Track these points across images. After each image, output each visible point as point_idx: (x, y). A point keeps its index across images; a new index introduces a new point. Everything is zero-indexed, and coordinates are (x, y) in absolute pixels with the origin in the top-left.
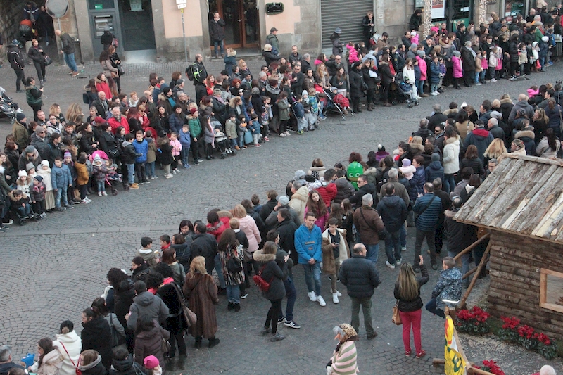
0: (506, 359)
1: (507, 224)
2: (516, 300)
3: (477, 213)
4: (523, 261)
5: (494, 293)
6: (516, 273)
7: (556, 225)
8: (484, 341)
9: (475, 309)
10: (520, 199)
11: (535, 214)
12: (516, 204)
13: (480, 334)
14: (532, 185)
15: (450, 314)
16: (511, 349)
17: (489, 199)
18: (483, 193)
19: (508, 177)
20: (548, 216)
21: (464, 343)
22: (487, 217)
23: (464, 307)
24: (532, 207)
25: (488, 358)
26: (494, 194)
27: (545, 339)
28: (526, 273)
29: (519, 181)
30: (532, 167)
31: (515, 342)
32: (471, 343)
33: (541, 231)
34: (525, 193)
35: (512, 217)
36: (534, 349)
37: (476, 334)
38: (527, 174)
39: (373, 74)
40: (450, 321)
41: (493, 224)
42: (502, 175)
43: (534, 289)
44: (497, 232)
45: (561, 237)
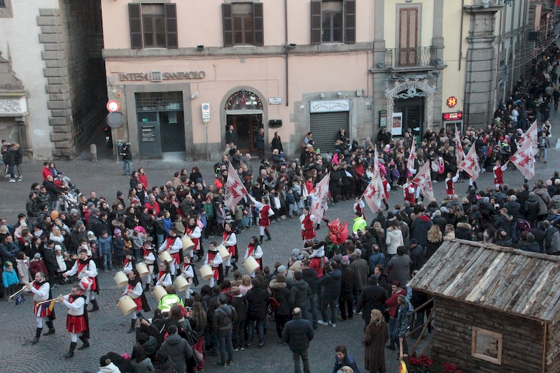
1: (447, 292)
2: (454, 350)
3: (425, 282)
4: (459, 320)
5: (437, 345)
6: (453, 329)
7: (485, 293)
9: (423, 357)
10: (457, 273)
11: (468, 284)
12: (454, 276)
14: (466, 262)
15: (404, 359)
17: (434, 272)
18: (429, 267)
19: (448, 255)
20: (477, 286)
22: (432, 285)
23: (414, 355)
24: (466, 279)
26: (437, 268)
28: (460, 329)
29: (457, 259)
30: (466, 249)
33: (472, 297)
34: (461, 268)
35: (451, 286)
38: (462, 253)
39: (349, 174)
40: (404, 365)
41: (436, 291)
42: (444, 254)
43: (467, 341)
44: (440, 298)
45: (487, 302)
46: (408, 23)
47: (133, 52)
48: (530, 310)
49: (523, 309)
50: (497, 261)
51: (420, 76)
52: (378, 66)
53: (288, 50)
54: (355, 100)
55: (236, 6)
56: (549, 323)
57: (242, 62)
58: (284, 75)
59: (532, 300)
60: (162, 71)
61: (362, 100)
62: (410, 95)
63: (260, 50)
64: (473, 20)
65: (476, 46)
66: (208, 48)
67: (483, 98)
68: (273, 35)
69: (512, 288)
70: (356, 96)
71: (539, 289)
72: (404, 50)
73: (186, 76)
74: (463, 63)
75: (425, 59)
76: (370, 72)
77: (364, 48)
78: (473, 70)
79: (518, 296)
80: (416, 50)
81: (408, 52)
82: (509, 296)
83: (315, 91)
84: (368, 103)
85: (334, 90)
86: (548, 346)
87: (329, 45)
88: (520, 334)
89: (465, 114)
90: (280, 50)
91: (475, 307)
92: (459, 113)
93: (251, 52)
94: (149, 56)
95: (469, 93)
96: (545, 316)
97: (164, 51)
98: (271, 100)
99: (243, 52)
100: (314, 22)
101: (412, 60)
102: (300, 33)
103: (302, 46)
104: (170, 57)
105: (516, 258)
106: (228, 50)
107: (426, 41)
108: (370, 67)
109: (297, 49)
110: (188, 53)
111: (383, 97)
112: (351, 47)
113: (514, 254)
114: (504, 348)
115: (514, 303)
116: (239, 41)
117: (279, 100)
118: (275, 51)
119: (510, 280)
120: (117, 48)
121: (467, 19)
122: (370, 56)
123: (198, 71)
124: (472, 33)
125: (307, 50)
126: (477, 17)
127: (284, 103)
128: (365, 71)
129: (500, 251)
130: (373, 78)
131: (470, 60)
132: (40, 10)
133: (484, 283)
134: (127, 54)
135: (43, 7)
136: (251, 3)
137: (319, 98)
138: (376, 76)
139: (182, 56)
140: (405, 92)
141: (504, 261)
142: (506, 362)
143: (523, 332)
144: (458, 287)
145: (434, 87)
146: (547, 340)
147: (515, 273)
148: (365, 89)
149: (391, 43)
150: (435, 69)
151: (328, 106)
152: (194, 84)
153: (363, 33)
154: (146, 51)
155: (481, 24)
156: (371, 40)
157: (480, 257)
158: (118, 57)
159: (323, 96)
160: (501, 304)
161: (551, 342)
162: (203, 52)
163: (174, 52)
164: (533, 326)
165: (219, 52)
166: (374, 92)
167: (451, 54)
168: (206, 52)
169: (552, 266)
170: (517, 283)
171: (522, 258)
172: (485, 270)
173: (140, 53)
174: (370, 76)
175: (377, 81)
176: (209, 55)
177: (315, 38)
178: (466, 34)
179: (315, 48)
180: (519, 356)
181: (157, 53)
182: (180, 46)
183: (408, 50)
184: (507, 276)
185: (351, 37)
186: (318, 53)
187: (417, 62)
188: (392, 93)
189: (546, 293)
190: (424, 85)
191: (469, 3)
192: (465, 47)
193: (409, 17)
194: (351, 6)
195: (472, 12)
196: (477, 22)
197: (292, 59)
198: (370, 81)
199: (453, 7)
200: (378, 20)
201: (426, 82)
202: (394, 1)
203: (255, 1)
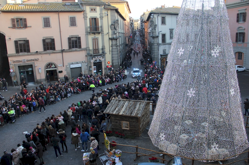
0: (116, 140)
1: (114, 113)
2: (117, 128)
3: (108, 111)
4: (118, 120)
5: (113, 127)
6: (117, 122)
7: (124, 112)
8: (112, 137)
9: (109, 131)
10: (116, 108)
11: (119, 110)
12: (115, 109)
13: (111, 136)
14: (118, 105)
15: (105, 132)
16: (117, 138)
17: (110, 108)
18: (109, 107)
19: (113, 103)
20: (122, 110)
21: (108, 138)
22: (110, 112)
23: (107, 131)
24: (119, 109)
25: (113, 141)
26: (111, 107)
27: (123, 135)
28: (119, 122)
29: (116, 104)
30: (118, 101)
31: (118, 137)
32: (109, 138)
33: (121, 114)
34: (117, 106)
35: (115, 111)
36: (121, 137)
37: (110, 136)
38: (117, 102)
39: (84, 84)
40: (105, 134)
41: (111, 113)
42: (112, 103)
43: (120, 125)
44: (113, 115)
45: (124, 114)
47: (17, 54)
48: (135, 115)
49: (134, 115)
50: (126, 103)
51: (100, 56)
52: (88, 54)
53: (63, 51)
54: (83, 64)
55: (47, 40)
56: (140, 117)
57: (49, 55)
58: (62, 58)
59: (135, 112)
60: (26, 59)
61: (84, 64)
62: (98, 61)
63: (54, 51)
64: (112, 41)
65: (113, 48)
66: (39, 52)
67: (117, 61)
68: (58, 47)
69: (130, 110)
71: (137, 109)
72: (95, 49)
73: (33, 60)
74: (111, 52)
75: (101, 52)
76: (86, 56)
77: (84, 49)
78: (113, 54)
79: (132, 112)
80: (98, 49)
81: (96, 50)
82: (130, 112)
83: (71, 62)
84: (86, 64)
85: (77, 61)
86: (140, 123)
87: (74, 49)
88: (133, 121)
89: (112, 66)
90: (60, 51)
91: (122, 116)
92: (111, 65)
93: (52, 52)
95: (113, 60)
96: (139, 116)
97: (26, 53)
98: (59, 65)
99: (50, 52)
100: (69, 43)
101: (97, 52)
102: (66, 46)
103: (67, 50)
104: (28, 55)
105: (131, 102)
106: (45, 52)
107: (100, 47)
108: (86, 54)
109: (65, 51)
110: (33, 53)
111: (90, 62)
112: (80, 49)
113: (130, 101)
114: (130, 125)
115: (131, 113)
116: (48, 49)
117: (61, 65)
118: (59, 51)
119: (130, 108)
120: (12, 53)
121: (110, 41)
122: (86, 51)
123: (37, 58)
124: (112, 45)
125: (68, 51)
126: (113, 40)
127: (63, 66)
128: (85, 56)
129: (126, 101)
131: (112, 52)
133: (123, 109)
134: (15, 55)
136: (51, 39)
138: (88, 57)
139: (32, 54)
140: (96, 61)
141: (128, 103)
142: (130, 129)
143: (134, 120)
144: (117, 111)
145: (104, 59)
146: (140, 122)
147: (131, 106)
148: (85, 60)
149: (91, 48)
150: (103, 54)
151: (75, 66)
152: (36, 62)
153: (83, 45)
154: (21, 54)
155: (114, 42)
156: (86, 47)
157: (122, 103)
158: (12, 56)
159: (73, 63)
160: (128, 114)
161: (141, 122)
162: (38, 53)
163: (29, 53)
164: (136, 119)
165: (42, 53)
166: (88, 61)
167: (107, 50)
169: (139, 103)
170: (131, 108)
171: (132, 102)
172: (123, 106)
173: (19, 54)
174: (86, 57)
176: (40, 54)
177: (70, 47)
178: (110, 45)
179: (70, 50)
180: (134, 127)
181: (24, 54)
182: (31, 52)
183: (96, 49)
184: (129, 107)
185: (80, 47)
187: (98, 53)
188: (92, 61)
189: (139, 110)
190: (101, 59)
191: (110, 37)
192: (111, 48)
193: (95, 41)
194: (79, 38)
195: (111, 39)
196: (113, 42)
197: (64, 54)
198: (86, 58)
199: (106, 38)
200: (87, 42)
201: (101, 58)
202: (91, 37)
203: (52, 38)
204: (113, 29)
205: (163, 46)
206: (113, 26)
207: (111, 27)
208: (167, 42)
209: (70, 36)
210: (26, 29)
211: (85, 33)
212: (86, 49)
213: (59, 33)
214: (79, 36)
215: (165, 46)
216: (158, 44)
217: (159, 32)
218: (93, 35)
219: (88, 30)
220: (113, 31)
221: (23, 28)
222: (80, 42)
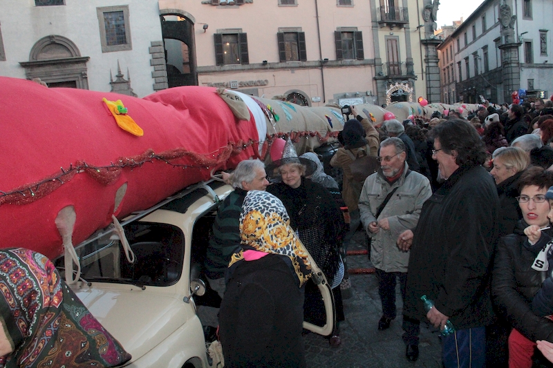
46: (392, 48)
47: (218, 68)
51: (404, 82)
52: (379, 75)
53: (323, 64)
54: (366, 98)
55: (287, 34)
57: (293, 72)
58: (321, 79)
60: (239, 80)
61: (370, 98)
62: (399, 94)
63: (304, 64)
64: (427, 49)
65: (430, 64)
66: (270, 64)
67: (438, 97)
68: (312, 55)
70: (367, 95)
72: (392, 65)
73: (255, 84)
74: (424, 75)
75: (404, 70)
76: (375, 79)
77: (369, 63)
78: (431, 79)
80: (399, 64)
83: (342, 92)
84: (374, 100)
85: (354, 91)
87: (348, 61)
90: (317, 64)
93: (298, 65)
94: (228, 71)
95: (430, 94)
97: (239, 66)
98: (313, 99)
99: (293, 65)
100: (338, 44)
101: (397, 72)
102: (329, 53)
103: (332, 61)
104: (243, 70)
106: (283, 65)
107: (403, 59)
108: (374, 76)
109: (328, 63)
110: (256, 67)
111: (384, 95)
112: (361, 62)
117: (319, 98)
118: (314, 64)
120: (206, 65)
121: (423, 48)
122: (373, 68)
123: (264, 80)
124: (427, 56)
125: (335, 64)
126: (429, 46)
127: (322, 101)
128: (371, 78)
130: (376, 83)
131: (428, 73)
132: (151, 43)
134: (213, 69)
135: (153, 40)
136: (296, 33)
137: (345, 96)
138: (378, 81)
139: (251, 70)
140: (397, 92)
145: (412, 89)
148: (372, 91)
149: (384, 61)
150: (410, 77)
151: (350, 102)
152: (260, 89)
153: (368, 54)
154: (228, 66)
155: (431, 48)
156: (373, 58)
158: (207, 72)
159: (347, 94)
162: (266, 66)
163: (246, 67)
165: (276, 66)
166: (377, 93)
167: (417, 69)
168: (268, 66)
173: (223, 69)
174: (374, 82)
175: (379, 85)
176: (270, 68)
177: (339, 55)
178: (424, 58)
179: (340, 63)
181: (234, 68)
182: (250, 62)
183: (394, 65)
185: (360, 55)
186: (341, 66)
187: (399, 71)
188: (389, 93)
190: (406, 88)
191: (423, 38)
192: (424, 65)
193: (392, 43)
194: (359, 35)
195: (425, 43)
196: (430, 50)
197: (325, 70)
198: (375, 85)
199: (415, 40)
200: (375, 44)
201: (407, 85)
202: (383, 34)
203: (299, 31)
204: (429, 18)
205: (527, 69)
206: (428, 11)
207: (423, 14)
208: (535, 62)
209: (338, 28)
210: (240, 7)
211: (370, 24)
212: (374, 63)
213: (315, 19)
214: (359, 30)
215: (530, 70)
216: (519, 65)
217: (519, 34)
218: (388, 29)
219: (378, 16)
220: (428, 23)
221: (235, 6)
222: (360, 45)
